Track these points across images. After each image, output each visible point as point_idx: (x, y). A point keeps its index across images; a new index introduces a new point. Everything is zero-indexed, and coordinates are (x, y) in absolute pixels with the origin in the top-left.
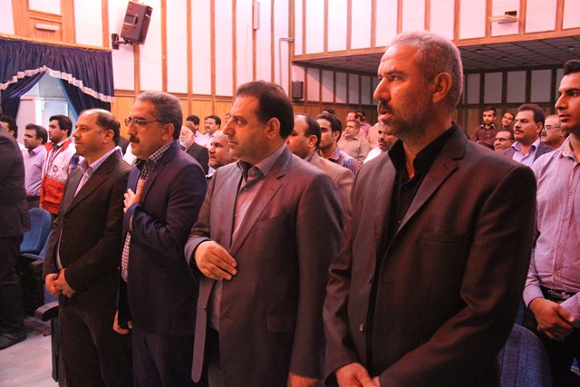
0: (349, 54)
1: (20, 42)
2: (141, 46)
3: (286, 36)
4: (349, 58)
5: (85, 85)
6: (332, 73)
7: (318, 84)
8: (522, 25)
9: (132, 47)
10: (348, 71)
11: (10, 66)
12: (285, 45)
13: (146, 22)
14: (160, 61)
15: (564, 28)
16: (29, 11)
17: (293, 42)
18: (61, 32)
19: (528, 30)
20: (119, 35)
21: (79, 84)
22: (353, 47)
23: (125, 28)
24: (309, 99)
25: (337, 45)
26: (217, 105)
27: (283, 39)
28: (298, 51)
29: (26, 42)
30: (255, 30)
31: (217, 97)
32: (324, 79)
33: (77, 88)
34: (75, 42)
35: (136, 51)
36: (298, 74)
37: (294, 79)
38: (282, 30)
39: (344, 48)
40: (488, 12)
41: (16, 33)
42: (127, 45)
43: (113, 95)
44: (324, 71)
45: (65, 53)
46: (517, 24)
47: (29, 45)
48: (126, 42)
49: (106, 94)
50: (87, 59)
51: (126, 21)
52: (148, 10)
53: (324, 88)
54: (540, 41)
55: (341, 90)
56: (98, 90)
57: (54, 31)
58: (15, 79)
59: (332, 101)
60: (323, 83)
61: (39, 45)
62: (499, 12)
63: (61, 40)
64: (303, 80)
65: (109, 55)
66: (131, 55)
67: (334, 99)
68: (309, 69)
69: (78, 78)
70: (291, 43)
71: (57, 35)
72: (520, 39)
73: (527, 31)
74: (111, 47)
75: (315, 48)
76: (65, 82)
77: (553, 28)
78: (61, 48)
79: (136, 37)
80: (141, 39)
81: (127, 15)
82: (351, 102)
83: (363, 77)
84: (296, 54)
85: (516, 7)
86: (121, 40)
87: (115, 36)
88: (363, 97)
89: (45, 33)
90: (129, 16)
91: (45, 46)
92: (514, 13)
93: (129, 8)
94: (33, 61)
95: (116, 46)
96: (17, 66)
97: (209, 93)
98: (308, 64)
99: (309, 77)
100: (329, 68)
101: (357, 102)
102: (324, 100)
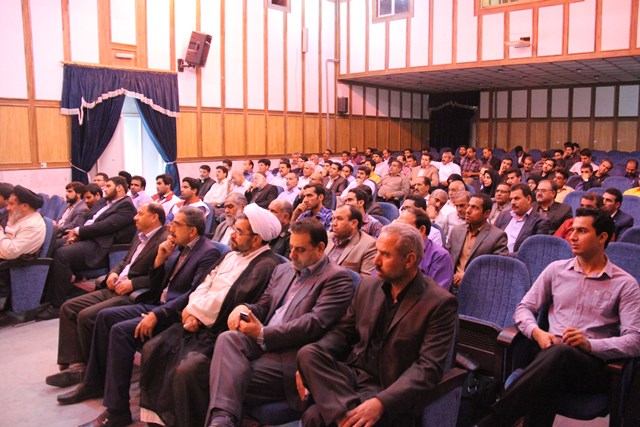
0: (387, 73)
1: (102, 70)
2: (202, 69)
3: (333, 57)
4: (388, 77)
5: (154, 103)
6: (375, 90)
7: (362, 100)
8: (535, 49)
9: (194, 70)
10: (389, 88)
11: (96, 88)
12: (331, 66)
13: (206, 48)
14: (219, 81)
15: (570, 52)
16: (111, 43)
17: (339, 62)
18: (136, 59)
19: (540, 53)
20: (184, 59)
21: (150, 102)
22: (390, 67)
23: (188, 53)
24: (354, 113)
25: (377, 66)
26: (269, 118)
27: (329, 60)
28: (343, 71)
29: (108, 69)
30: (303, 53)
31: (270, 111)
32: (367, 95)
33: (148, 106)
34: (147, 67)
35: (198, 73)
36: (343, 91)
37: (340, 95)
38: (328, 52)
39: (383, 68)
40: (506, 38)
41: (101, 62)
42: (191, 68)
43: (178, 111)
44: (367, 89)
45: (139, 77)
46: (530, 48)
47: (109, 70)
48: (190, 66)
49: (172, 110)
50: (156, 81)
51: (190, 47)
52: (209, 38)
53: (367, 103)
54: (551, 63)
55: (384, 105)
56: (165, 107)
57: (129, 59)
58: (100, 100)
59: (375, 115)
60: (367, 99)
61: (118, 71)
62: (515, 38)
63: (136, 65)
64: (348, 96)
65: (175, 76)
66: (193, 76)
67: (377, 113)
68: (354, 87)
69: (148, 97)
70: (337, 64)
71: (132, 62)
72: (533, 61)
73: (539, 55)
74: (177, 70)
75: (357, 68)
76: (138, 101)
77: (560, 53)
78: (136, 73)
79: (198, 61)
80: (202, 63)
81: (191, 43)
82: (393, 115)
83: (404, 93)
84: (342, 73)
85: (529, 34)
86: (186, 64)
87: (180, 61)
88: (404, 112)
89: (123, 61)
90: (192, 43)
91: (122, 72)
92: (527, 39)
93: (192, 37)
94: (114, 84)
95: (181, 70)
96: (101, 89)
97: (262, 108)
98: (352, 82)
99: (354, 93)
100: (372, 85)
101: (398, 116)
102: (368, 114)
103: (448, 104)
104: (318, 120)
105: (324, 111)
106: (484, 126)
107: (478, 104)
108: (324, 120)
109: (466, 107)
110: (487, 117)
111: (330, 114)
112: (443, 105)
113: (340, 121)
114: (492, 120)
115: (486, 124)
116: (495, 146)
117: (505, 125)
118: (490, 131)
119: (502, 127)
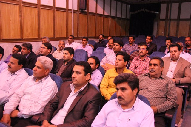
7: (95, 3)
24: (90, 11)
32: (98, 0)
53: (98, 6)
59: (102, 13)
60: (98, 3)
82: (112, 15)
83: (118, 2)
101: (115, 16)
102: (98, 13)
103: (141, 10)
104: (65, 14)
105: (70, 7)
106: (163, 23)
107: (159, 11)
108: (70, 14)
109: (153, 12)
110: (164, 18)
111: (74, 10)
112: (138, 11)
113: (81, 16)
114: (168, 20)
115: (164, 22)
116: (169, 35)
117: (175, 23)
118: (166, 26)
119: (173, 24)
